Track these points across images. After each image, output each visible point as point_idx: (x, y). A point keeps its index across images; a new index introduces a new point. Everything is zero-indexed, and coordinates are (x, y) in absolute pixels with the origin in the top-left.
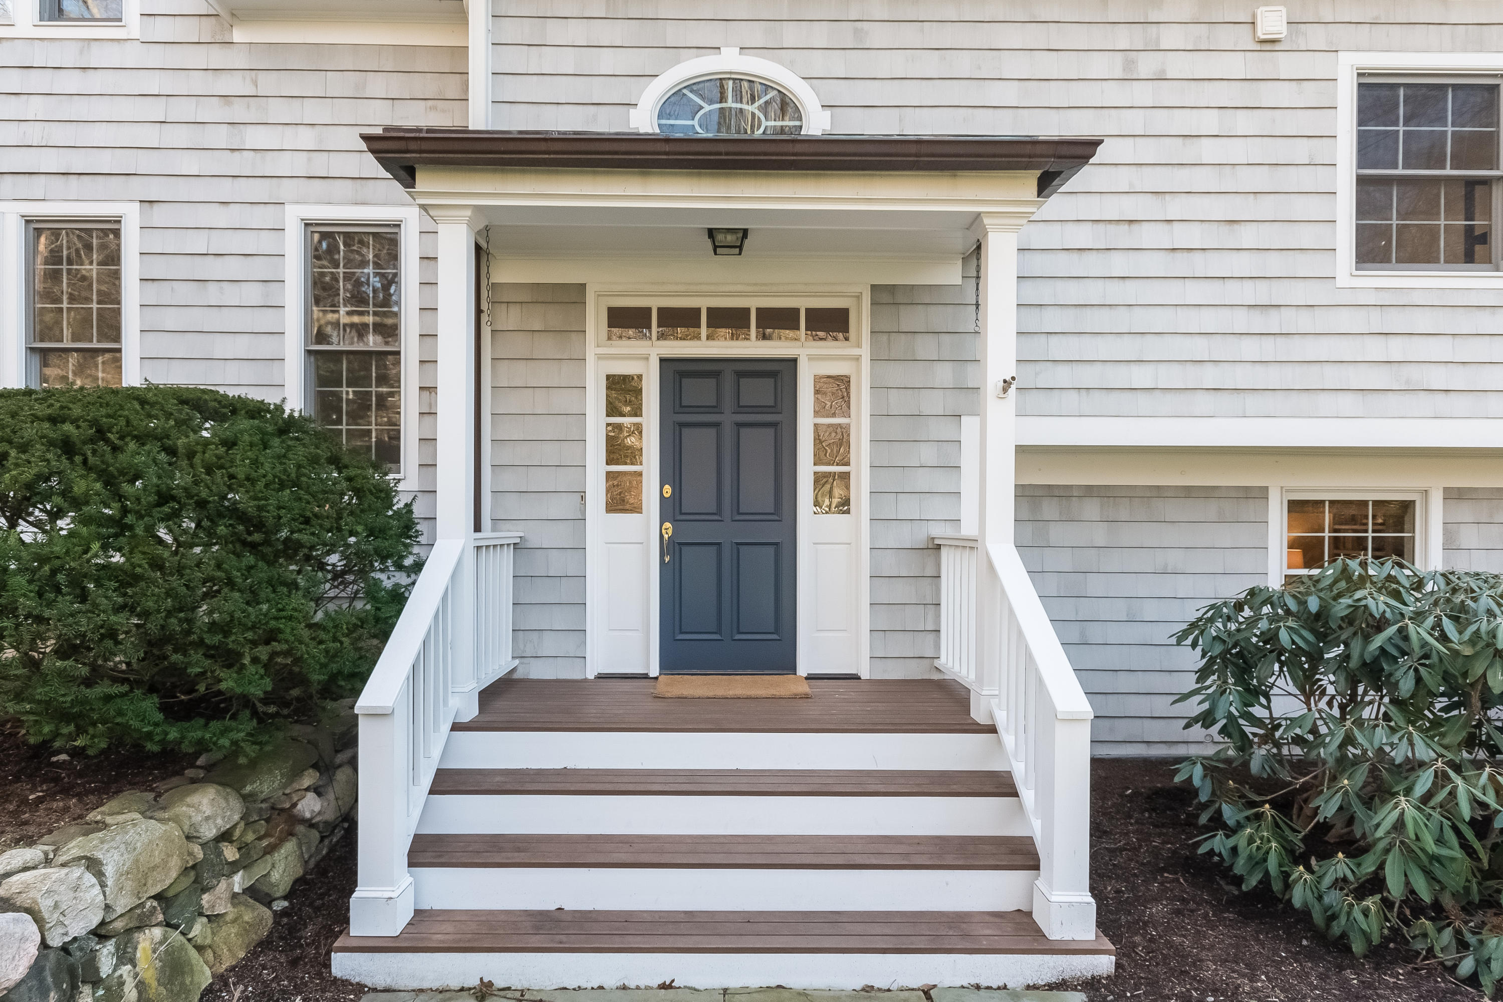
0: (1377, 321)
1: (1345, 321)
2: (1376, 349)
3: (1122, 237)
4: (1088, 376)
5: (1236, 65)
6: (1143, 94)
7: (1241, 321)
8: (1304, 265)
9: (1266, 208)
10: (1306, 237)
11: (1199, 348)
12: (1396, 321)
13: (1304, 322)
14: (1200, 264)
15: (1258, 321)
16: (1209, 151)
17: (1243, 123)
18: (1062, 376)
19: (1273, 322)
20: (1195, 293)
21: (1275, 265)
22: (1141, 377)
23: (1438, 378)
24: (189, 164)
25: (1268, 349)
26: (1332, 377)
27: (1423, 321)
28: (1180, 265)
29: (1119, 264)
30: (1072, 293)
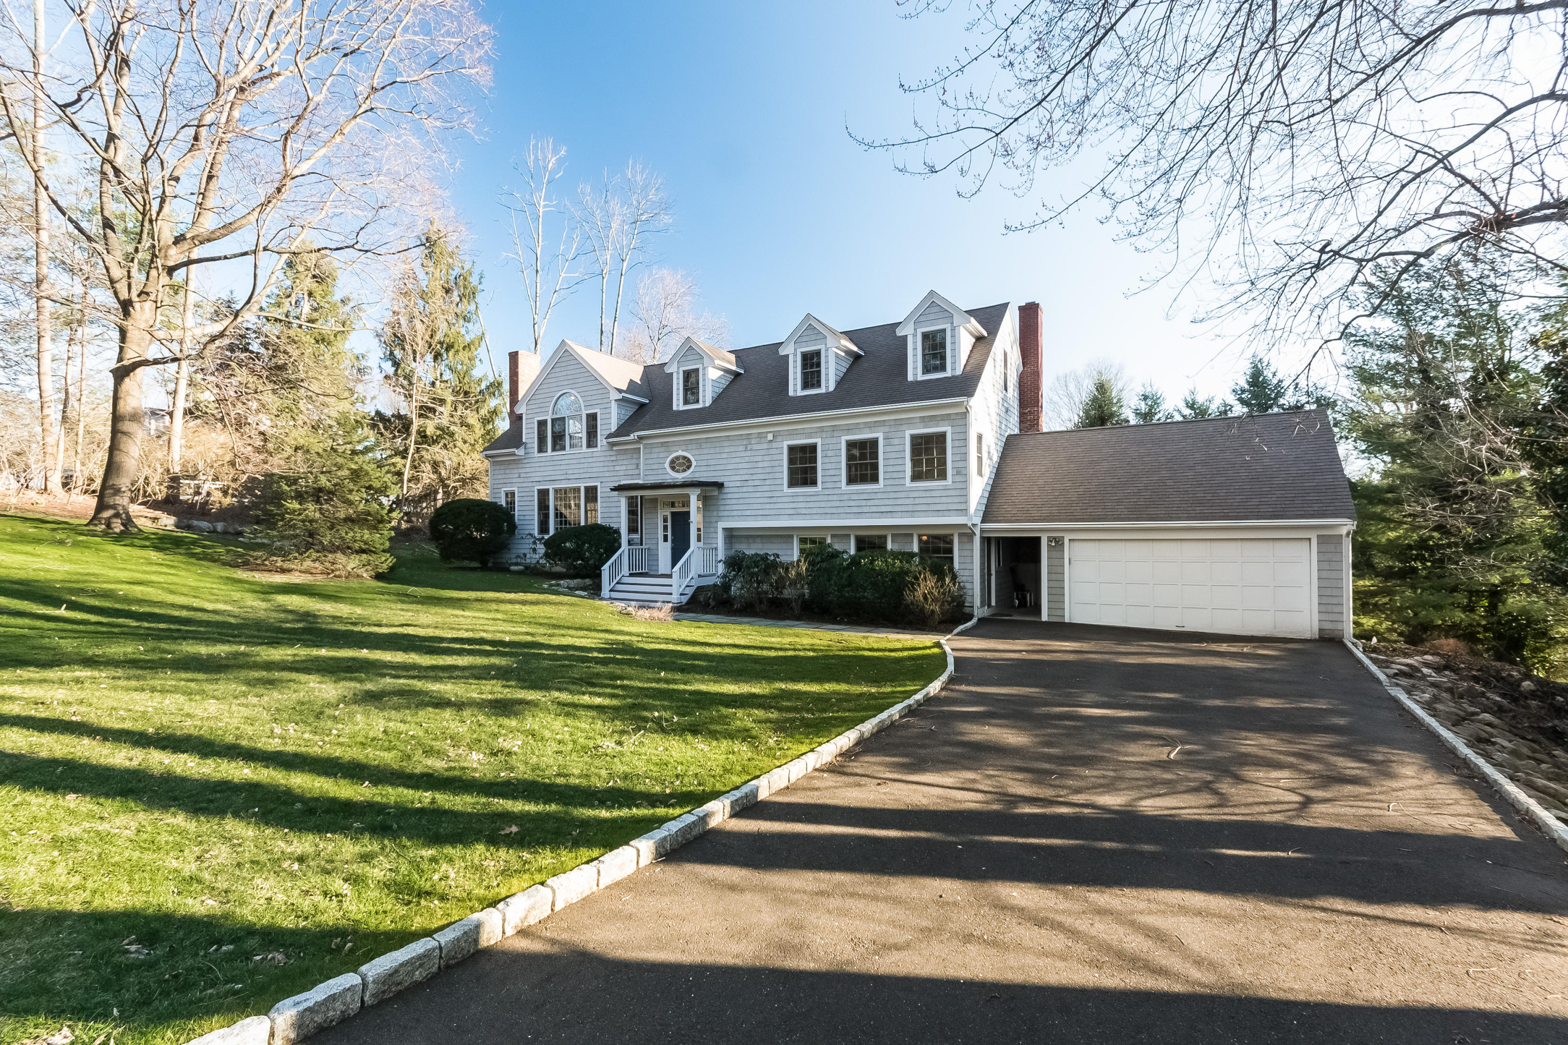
0: (791, 499)
1: (785, 499)
2: (792, 505)
3: (745, 484)
4: (739, 513)
5: (765, 446)
6: (748, 453)
7: (766, 500)
8: (777, 488)
9: (771, 476)
10: (778, 482)
11: (759, 506)
12: (796, 499)
13: (778, 500)
14: (759, 489)
15: (769, 500)
16: (760, 465)
17: (767, 458)
18: (735, 513)
19: (773, 500)
20: (758, 495)
21: (773, 488)
22: (748, 513)
23: (803, 511)
24: (607, 474)
25: (772, 506)
26: (783, 512)
27: (801, 499)
28: (755, 489)
29: (745, 489)
30: (737, 496)
